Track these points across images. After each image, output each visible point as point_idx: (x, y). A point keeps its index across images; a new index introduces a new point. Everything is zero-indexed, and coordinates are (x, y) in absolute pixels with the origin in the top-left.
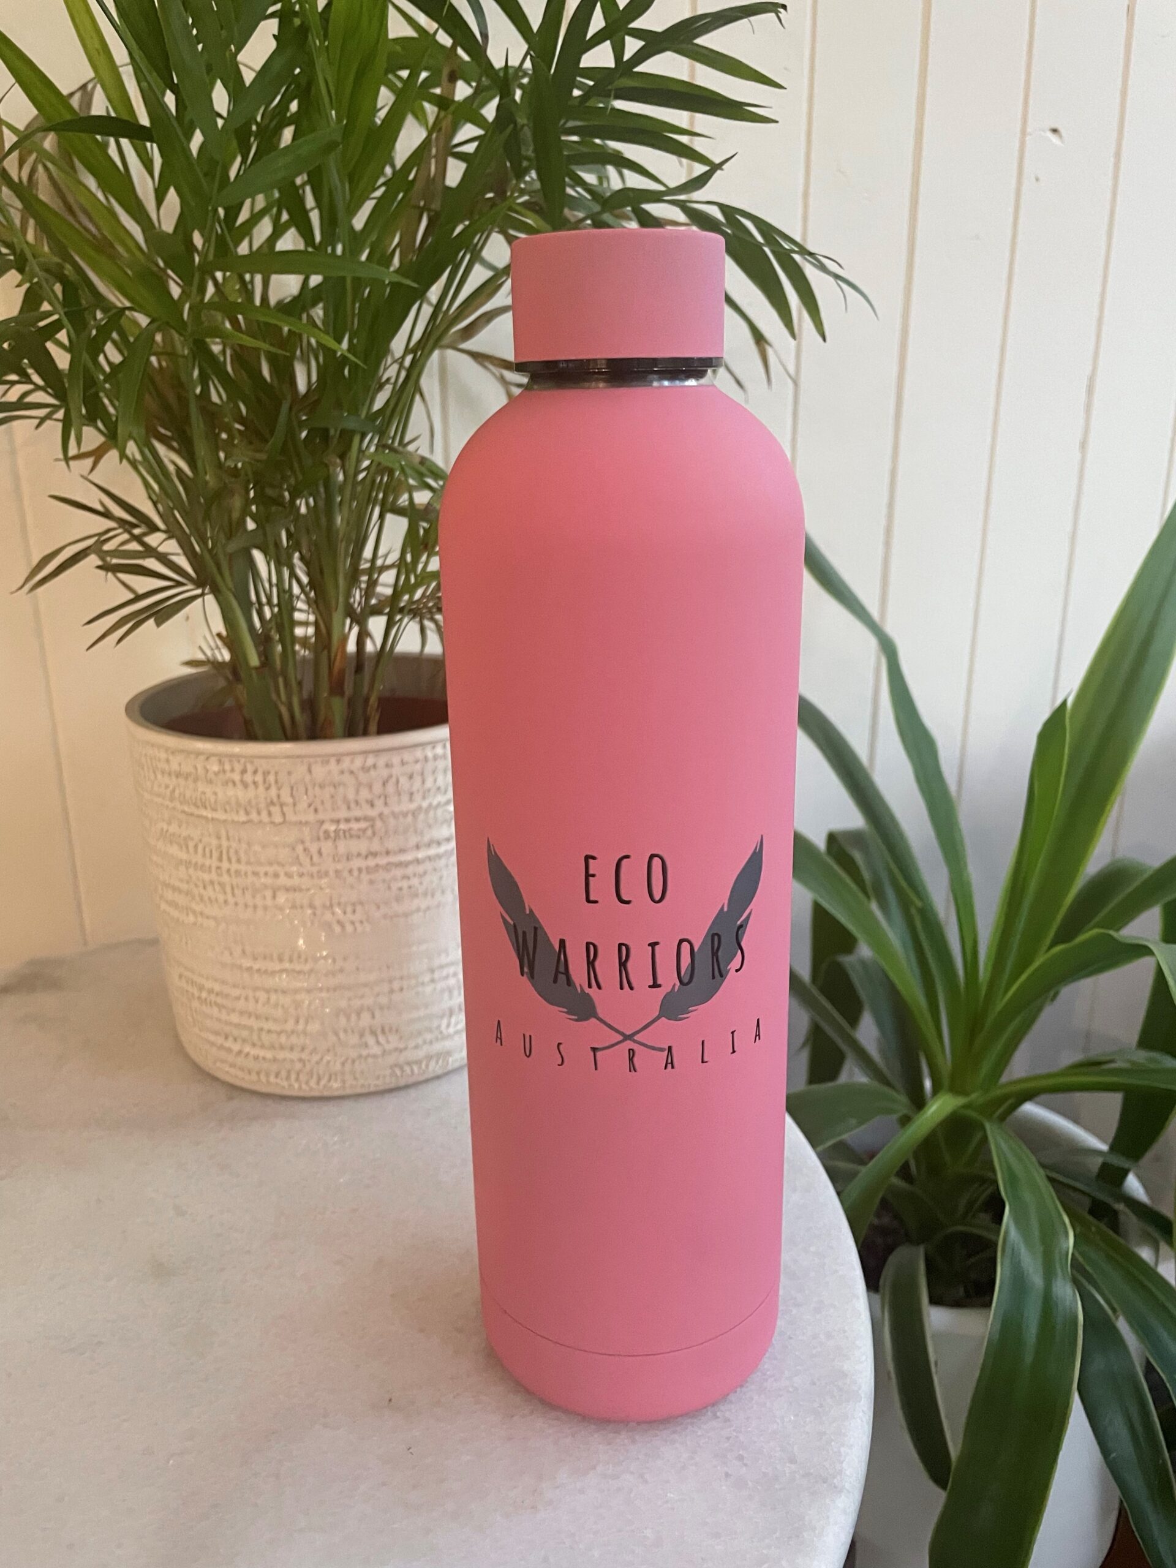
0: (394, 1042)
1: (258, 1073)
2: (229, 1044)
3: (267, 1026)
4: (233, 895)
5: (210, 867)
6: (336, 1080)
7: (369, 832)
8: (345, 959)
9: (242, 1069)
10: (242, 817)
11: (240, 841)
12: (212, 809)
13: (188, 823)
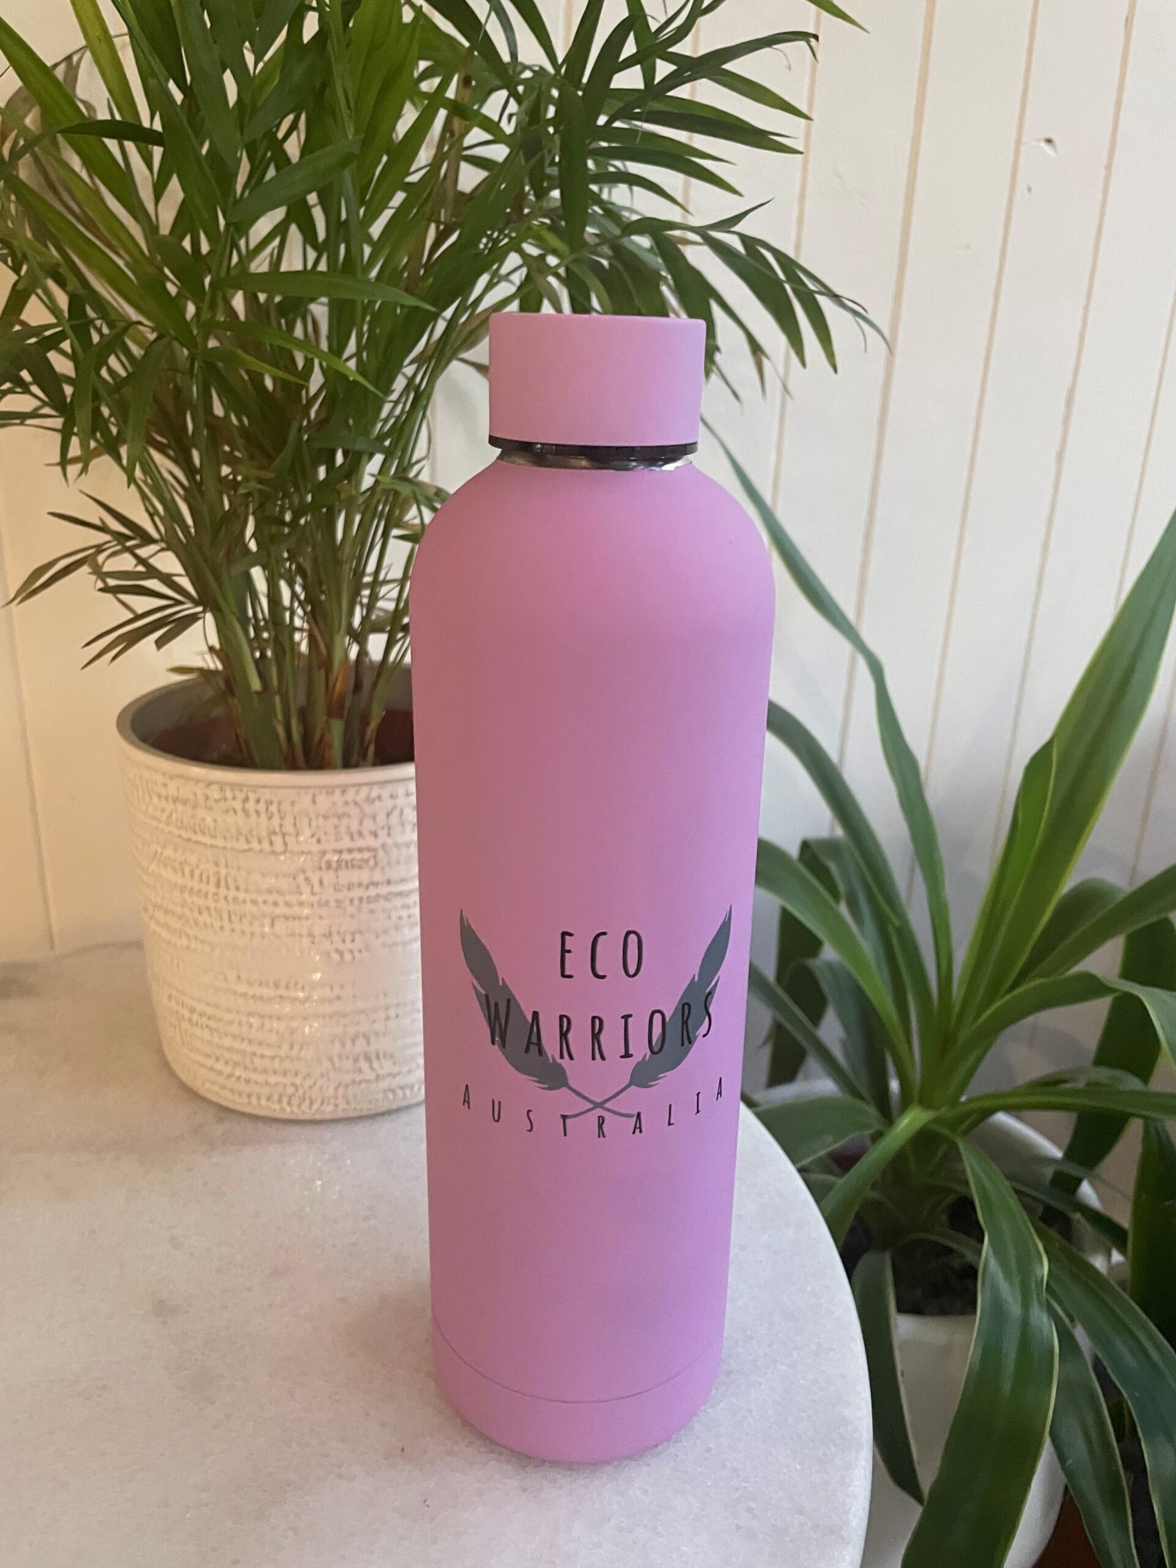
0: (387, 1066)
1: (249, 1096)
2: (219, 1066)
3: (259, 1051)
4: (230, 920)
5: (206, 893)
6: (329, 1104)
7: (372, 862)
8: (342, 987)
9: (232, 1091)
10: (242, 845)
11: (239, 869)
12: (211, 836)
13: (185, 848)
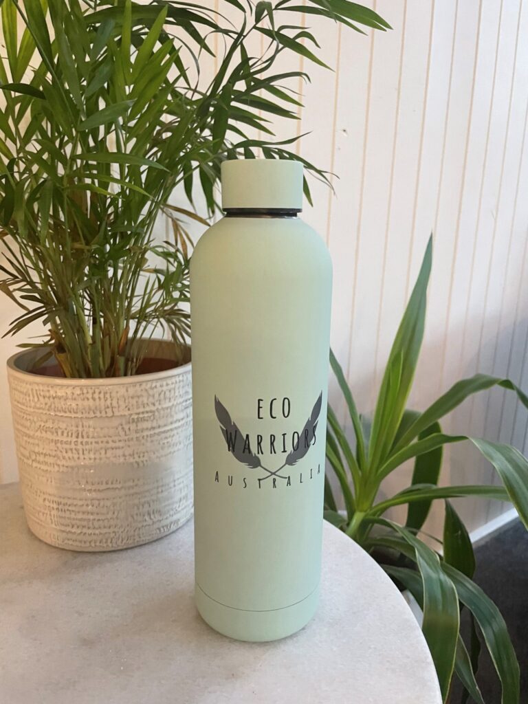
0: (157, 517)
2: (73, 530)
3: (97, 518)
4: (83, 454)
5: (71, 442)
6: (131, 539)
7: (152, 418)
8: (138, 479)
10: (92, 415)
11: (89, 427)
12: (75, 413)
13: (59, 421)
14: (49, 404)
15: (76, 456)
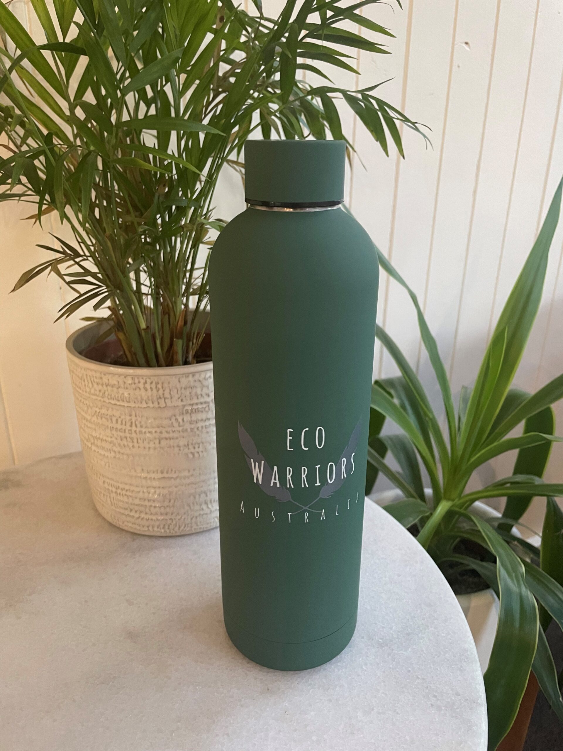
0: (215, 506)
1: (148, 527)
2: (132, 514)
3: (153, 504)
4: (138, 442)
5: (125, 430)
6: (188, 527)
7: (207, 409)
8: (194, 470)
9: (139, 525)
10: (144, 405)
11: (142, 417)
12: (127, 402)
13: (112, 409)
14: (103, 391)
15: (131, 445)
